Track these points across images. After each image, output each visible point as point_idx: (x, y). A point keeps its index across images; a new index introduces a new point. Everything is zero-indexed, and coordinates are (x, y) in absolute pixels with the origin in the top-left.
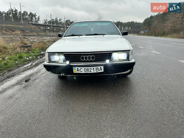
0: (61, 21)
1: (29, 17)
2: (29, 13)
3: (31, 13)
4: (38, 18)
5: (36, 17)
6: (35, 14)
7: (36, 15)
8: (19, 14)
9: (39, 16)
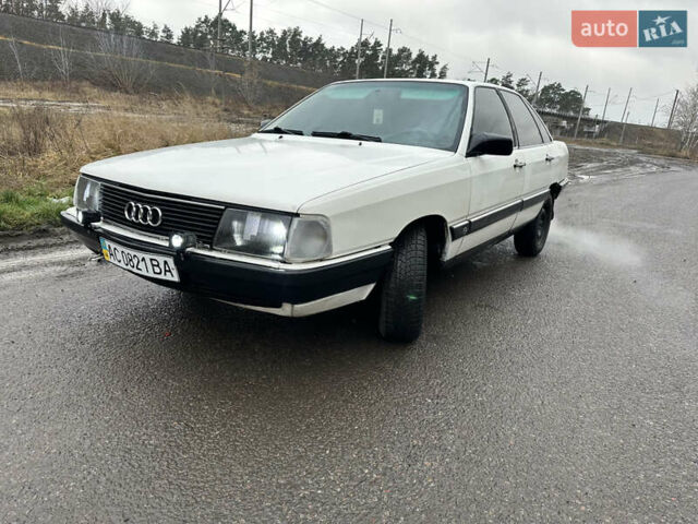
0: (526, 88)
1: (414, 68)
2: (414, 56)
3: (421, 56)
4: (441, 73)
5: (434, 70)
6: (434, 58)
7: (437, 63)
8: (383, 58)
9: (445, 67)
